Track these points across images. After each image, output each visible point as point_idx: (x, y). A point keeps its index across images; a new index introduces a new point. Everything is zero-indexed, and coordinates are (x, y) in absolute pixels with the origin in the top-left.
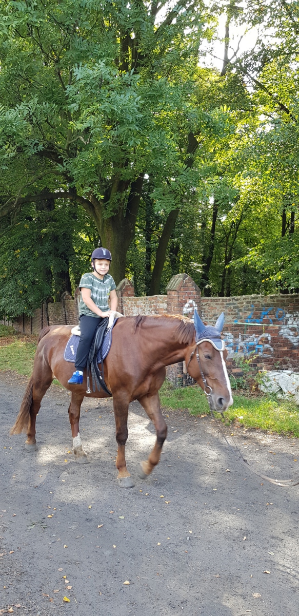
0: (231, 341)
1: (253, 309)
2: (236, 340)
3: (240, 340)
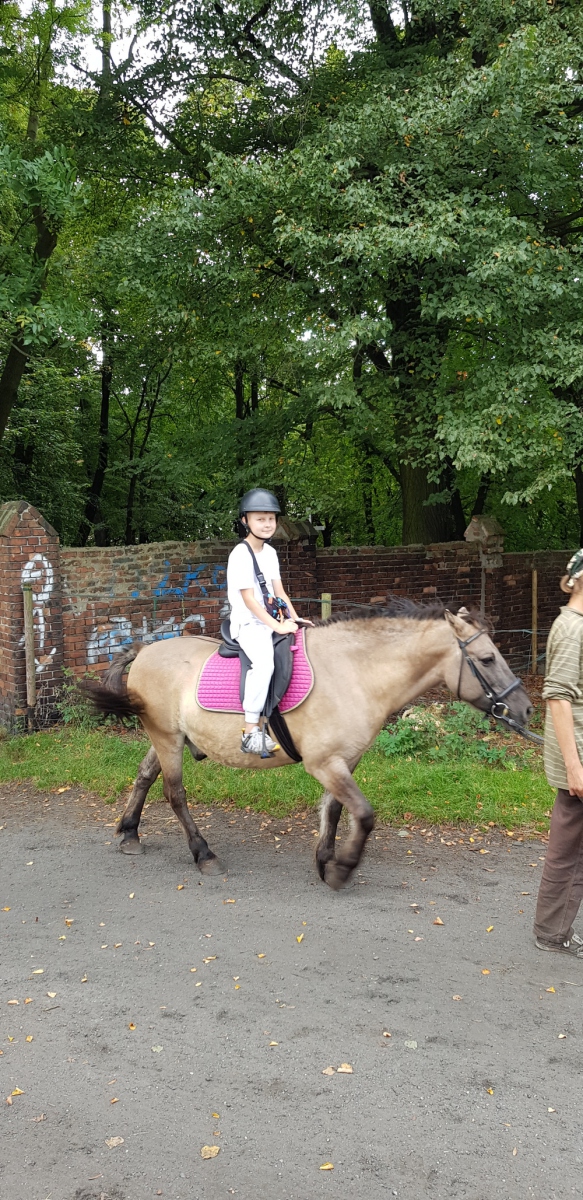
0: (127, 633)
2: (138, 631)
3: (145, 631)
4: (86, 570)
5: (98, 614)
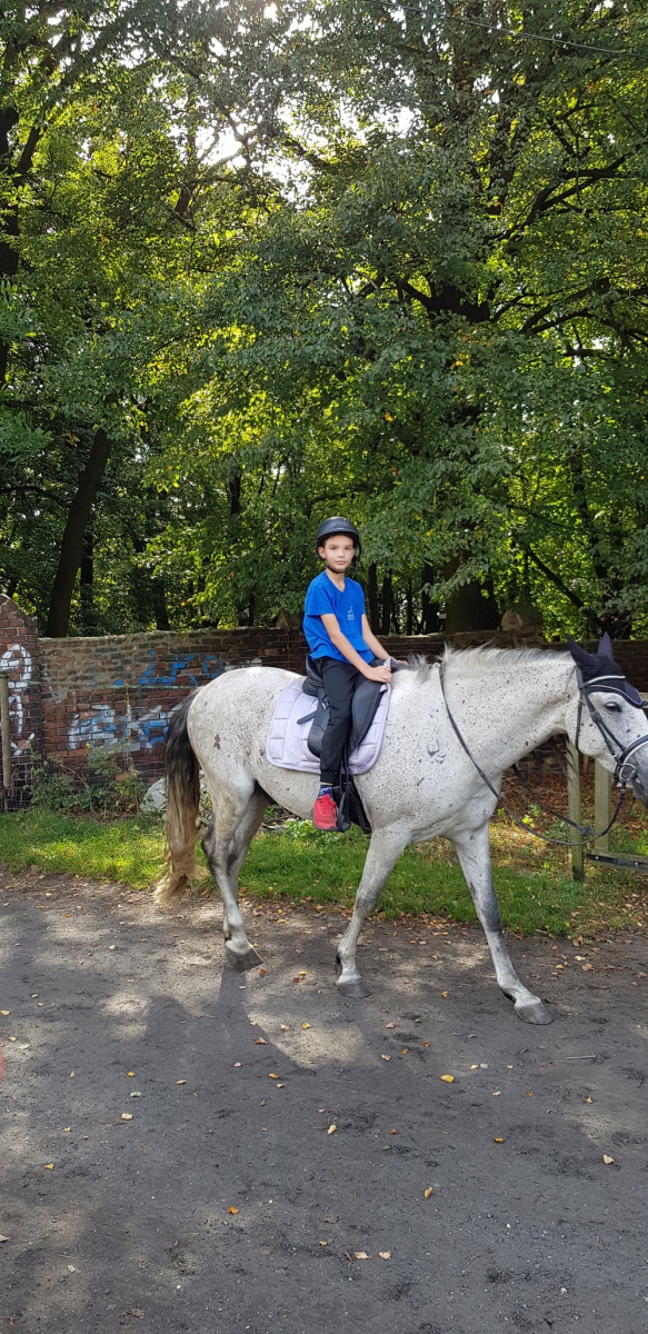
0: (111, 720)
1: (154, 659)
2: (122, 718)
3: (130, 719)
4: (67, 660)
5: (78, 702)
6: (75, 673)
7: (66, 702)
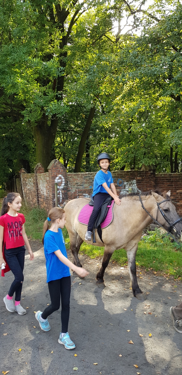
4: (75, 180)
5: (79, 193)
6: (78, 184)
7: (75, 193)
